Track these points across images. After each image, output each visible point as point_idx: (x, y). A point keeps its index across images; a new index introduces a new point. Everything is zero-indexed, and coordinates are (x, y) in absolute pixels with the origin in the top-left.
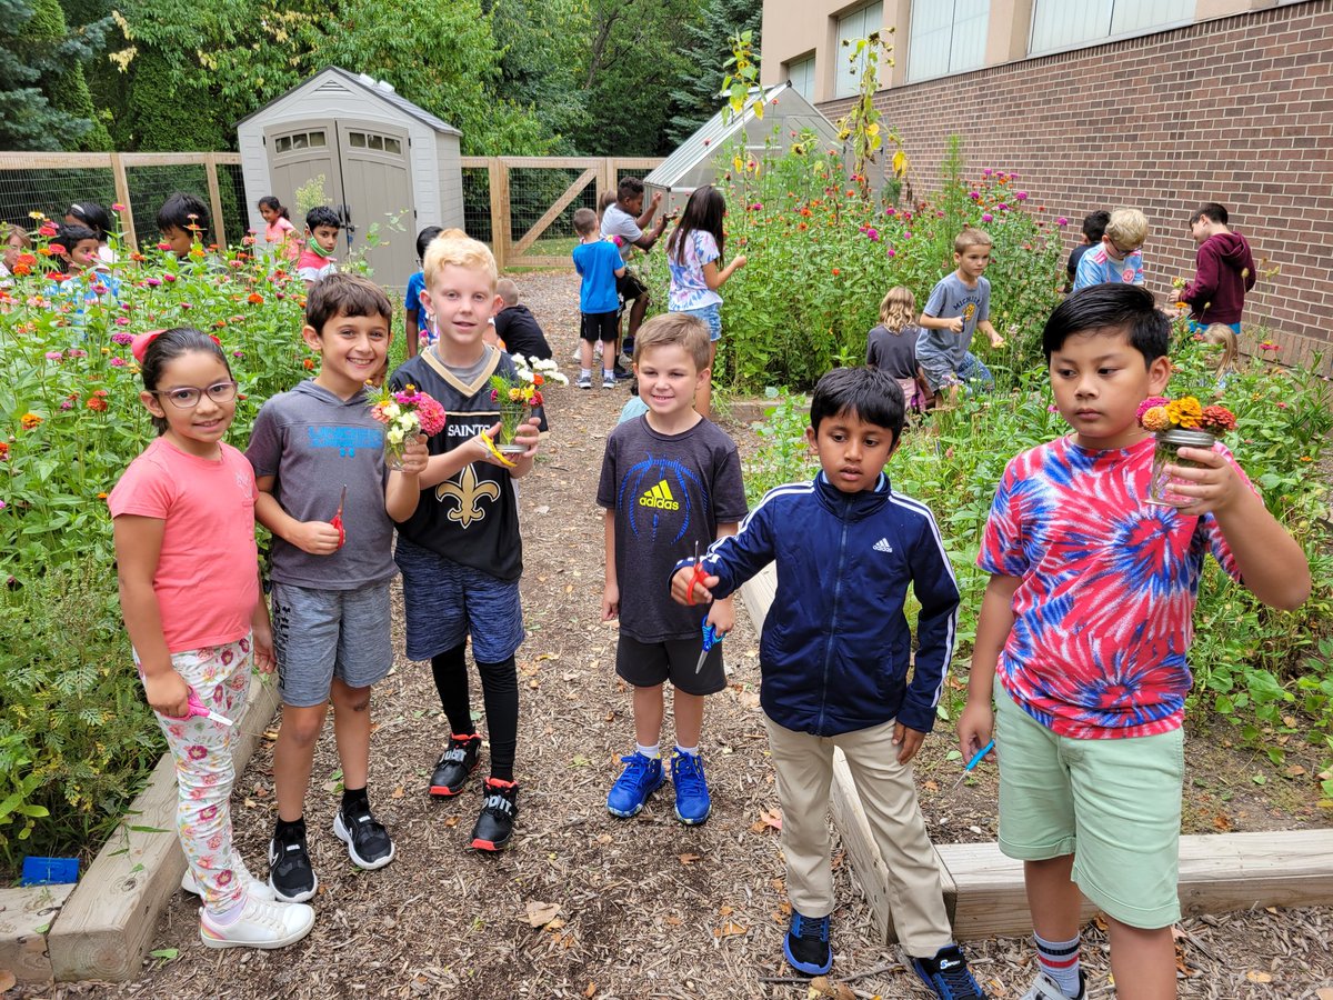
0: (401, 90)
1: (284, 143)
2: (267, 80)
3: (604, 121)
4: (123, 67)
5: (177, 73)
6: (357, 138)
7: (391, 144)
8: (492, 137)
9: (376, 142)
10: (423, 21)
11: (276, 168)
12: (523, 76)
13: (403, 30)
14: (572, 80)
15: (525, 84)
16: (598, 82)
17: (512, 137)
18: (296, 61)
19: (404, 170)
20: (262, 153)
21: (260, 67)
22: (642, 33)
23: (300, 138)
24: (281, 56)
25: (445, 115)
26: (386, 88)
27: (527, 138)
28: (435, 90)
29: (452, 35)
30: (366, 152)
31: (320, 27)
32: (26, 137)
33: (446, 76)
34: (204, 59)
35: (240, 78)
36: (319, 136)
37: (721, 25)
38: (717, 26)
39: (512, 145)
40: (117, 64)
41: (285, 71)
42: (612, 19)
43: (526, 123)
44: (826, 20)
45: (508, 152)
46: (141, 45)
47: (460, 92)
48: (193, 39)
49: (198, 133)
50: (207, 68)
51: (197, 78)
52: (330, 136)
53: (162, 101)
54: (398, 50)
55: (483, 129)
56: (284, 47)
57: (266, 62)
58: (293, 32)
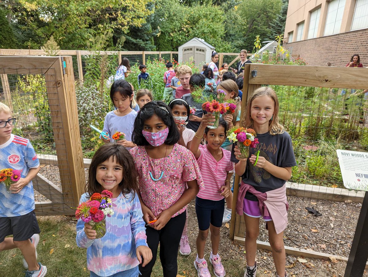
0: (205, 41)
1: (185, 50)
2: (182, 38)
3: (249, 44)
4: (159, 36)
5: (167, 37)
6: (197, 50)
7: (203, 51)
8: (221, 49)
9: (200, 50)
10: (211, 27)
11: (184, 54)
12: (230, 35)
13: (207, 29)
14: (242, 35)
15: (231, 37)
16: (248, 36)
17: (225, 49)
18: (187, 34)
19: (205, 55)
20: (182, 52)
21: (181, 36)
22: (260, 24)
23: (188, 49)
24: (184, 34)
25: (213, 45)
26: (203, 40)
27: (228, 49)
28: (211, 40)
29: (216, 30)
30: (199, 52)
31: (192, 28)
32: (146, 49)
33: (214, 37)
34: (171, 34)
35: (177, 38)
36: (191, 49)
37: (278, 23)
38: (277, 23)
39: (225, 50)
40: (157, 35)
41: (185, 36)
42: (254, 21)
43: (228, 46)
44: (296, 25)
45: (224, 52)
46: (162, 32)
47: (216, 40)
48: (170, 31)
49: (168, 48)
50: (172, 36)
51: (170, 38)
52: (193, 49)
53: (164, 42)
54: (206, 33)
55: (220, 47)
56: (185, 32)
57: (182, 35)
58: (187, 29)
